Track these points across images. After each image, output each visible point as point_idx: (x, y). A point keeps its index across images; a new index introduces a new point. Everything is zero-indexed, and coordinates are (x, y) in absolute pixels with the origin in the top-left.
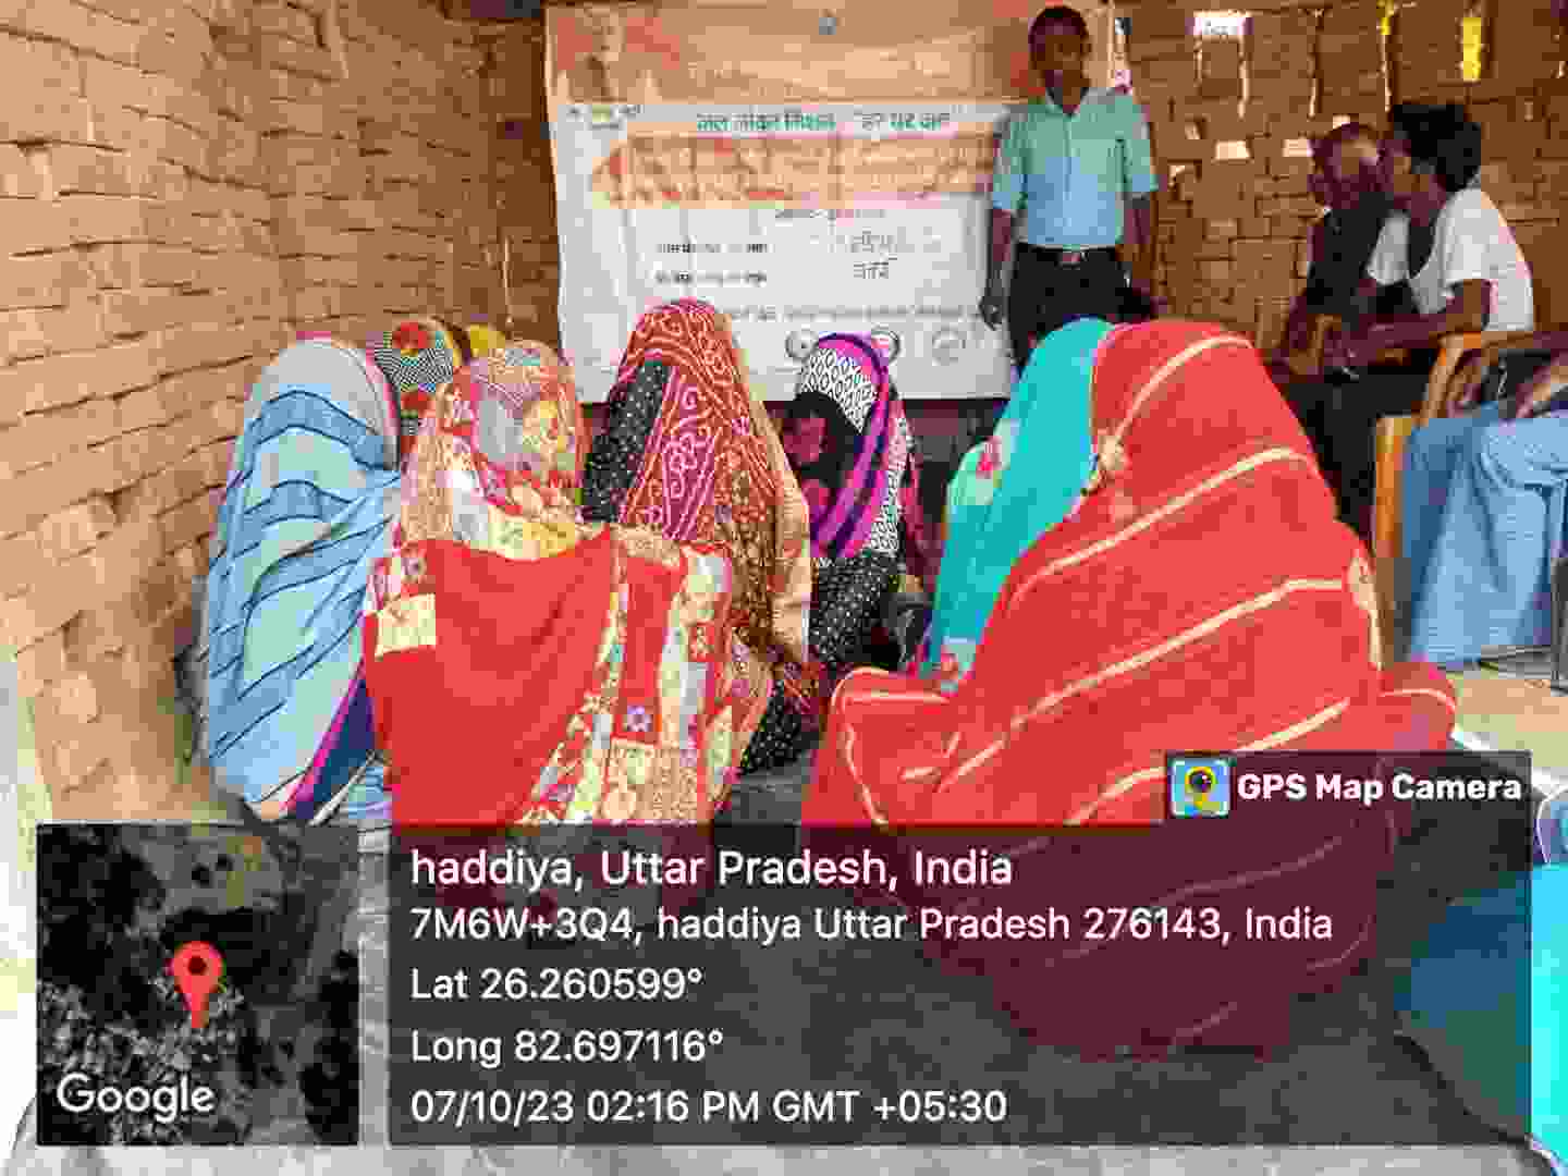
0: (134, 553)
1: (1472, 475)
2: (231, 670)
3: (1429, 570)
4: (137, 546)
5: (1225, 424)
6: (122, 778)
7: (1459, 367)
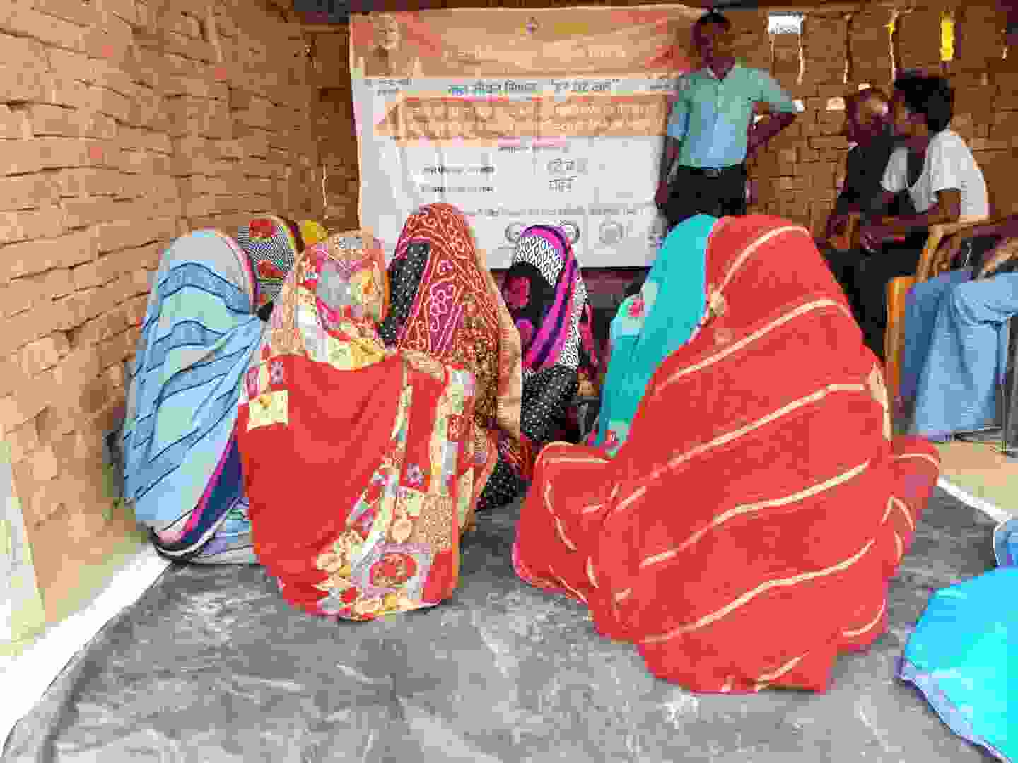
0: (81, 370)
1: (949, 314)
2: (145, 444)
3: (922, 375)
4: (83, 366)
5: (790, 281)
6: (74, 516)
7: (941, 245)
